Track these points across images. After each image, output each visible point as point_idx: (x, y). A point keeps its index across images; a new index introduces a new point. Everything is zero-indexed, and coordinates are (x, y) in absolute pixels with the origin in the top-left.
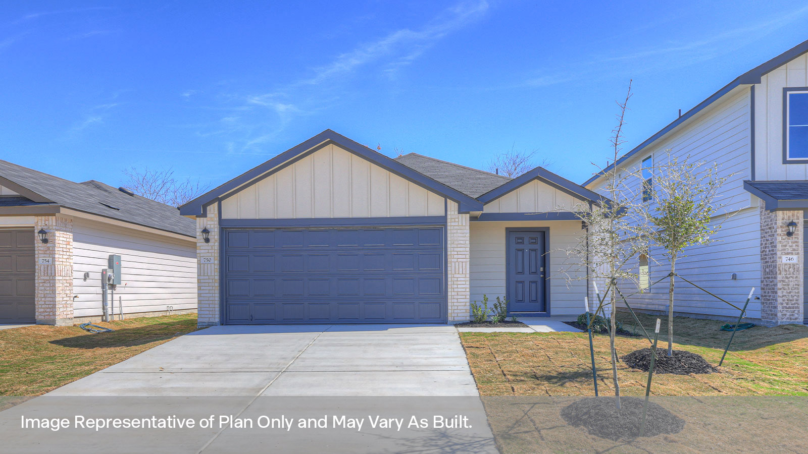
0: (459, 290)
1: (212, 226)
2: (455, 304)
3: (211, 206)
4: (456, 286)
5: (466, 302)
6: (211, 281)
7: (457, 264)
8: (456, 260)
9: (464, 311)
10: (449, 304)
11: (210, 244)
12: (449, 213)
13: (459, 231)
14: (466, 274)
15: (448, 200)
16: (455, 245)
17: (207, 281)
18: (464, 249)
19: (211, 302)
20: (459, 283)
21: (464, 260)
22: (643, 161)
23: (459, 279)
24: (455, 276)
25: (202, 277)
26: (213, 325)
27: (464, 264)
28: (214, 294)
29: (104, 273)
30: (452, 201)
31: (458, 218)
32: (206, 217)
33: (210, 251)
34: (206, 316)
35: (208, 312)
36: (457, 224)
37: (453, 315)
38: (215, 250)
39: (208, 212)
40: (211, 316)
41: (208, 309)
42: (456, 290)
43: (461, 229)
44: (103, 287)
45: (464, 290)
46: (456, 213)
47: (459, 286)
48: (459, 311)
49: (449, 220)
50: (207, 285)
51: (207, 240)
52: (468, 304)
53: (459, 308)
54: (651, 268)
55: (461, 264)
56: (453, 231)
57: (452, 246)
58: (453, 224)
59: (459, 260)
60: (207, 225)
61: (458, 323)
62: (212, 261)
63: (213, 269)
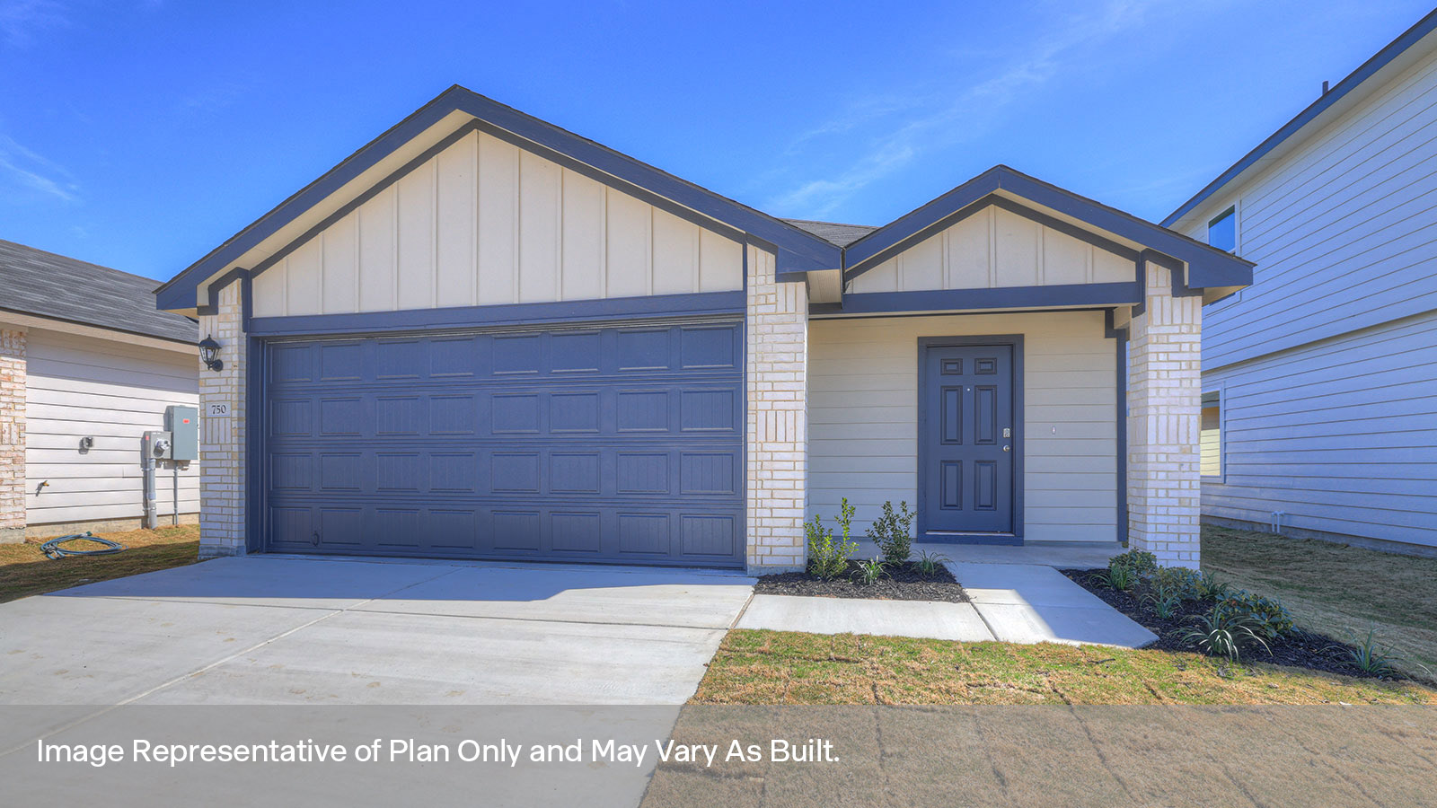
0: (778, 484)
1: (228, 333)
2: (766, 522)
3: (226, 288)
4: (768, 475)
5: (794, 519)
6: (224, 456)
7: (771, 415)
8: (768, 405)
9: (790, 541)
10: (750, 522)
11: (224, 373)
12: (751, 281)
13: (777, 328)
14: (795, 442)
15: (750, 247)
16: (766, 365)
17: (217, 456)
18: (791, 376)
19: (225, 503)
20: (777, 465)
21: (791, 405)
22: (1212, 224)
23: (776, 456)
24: (767, 447)
25: (208, 448)
26: (226, 555)
27: (790, 415)
28: (230, 486)
29: (147, 437)
30: (759, 250)
31: (776, 294)
32: (217, 313)
33: (224, 389)
34: (216, 534)
35: (218, 526)
36: (772, 309)
37: (760, 551)
38: (232, 386)
39: (220, 303)
40: (224, 534)
41: (219, 518)
42: (767, 484)
43: (783, 323)
44: (145, 464)
45: (790, 485)
46: (772, 279)
47: (777, 475)
48: (775, 542)
49: (751, 301)
50: (217, 464)
51: (217, 365)
52: (800, 523)
53: (776, 532)
54: (1227, 434)
55: (781, 415)
56: (760, 329)
57: (760, 367)
58: (761, 309)
59: (777, 405)
60: (219, 330)
61: (772, 572)
62: (227, 412)
63: (228, 426)
